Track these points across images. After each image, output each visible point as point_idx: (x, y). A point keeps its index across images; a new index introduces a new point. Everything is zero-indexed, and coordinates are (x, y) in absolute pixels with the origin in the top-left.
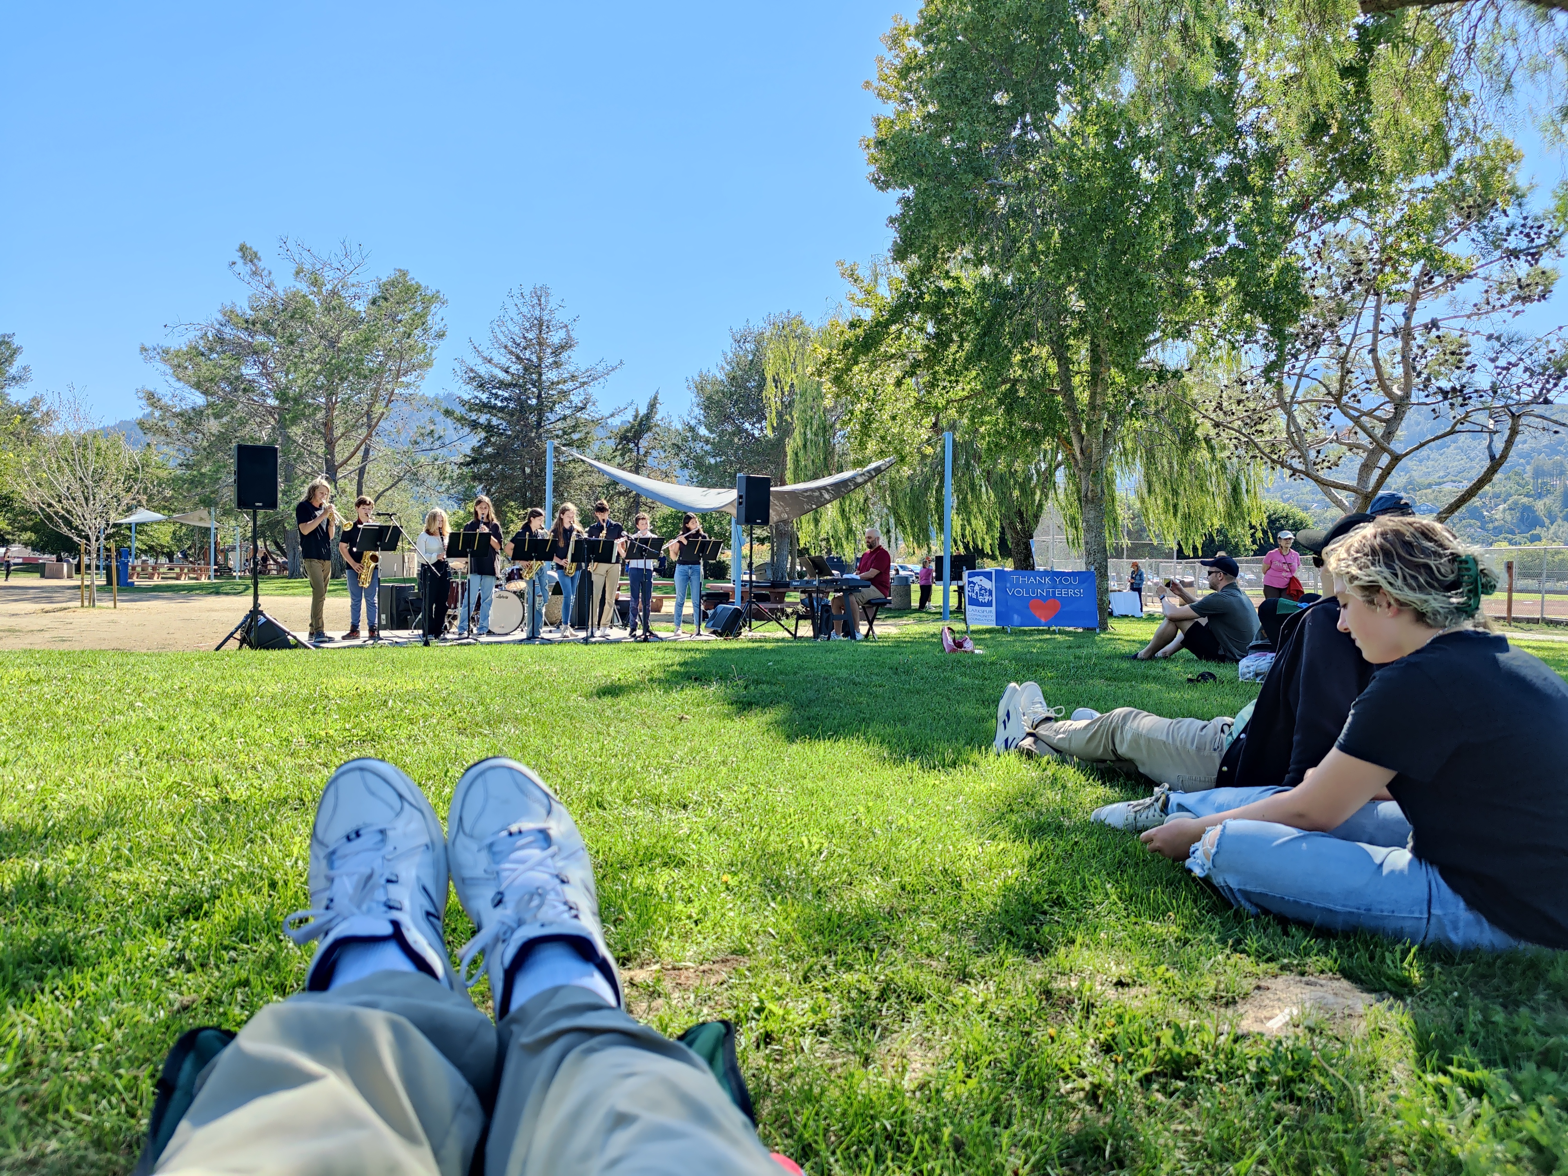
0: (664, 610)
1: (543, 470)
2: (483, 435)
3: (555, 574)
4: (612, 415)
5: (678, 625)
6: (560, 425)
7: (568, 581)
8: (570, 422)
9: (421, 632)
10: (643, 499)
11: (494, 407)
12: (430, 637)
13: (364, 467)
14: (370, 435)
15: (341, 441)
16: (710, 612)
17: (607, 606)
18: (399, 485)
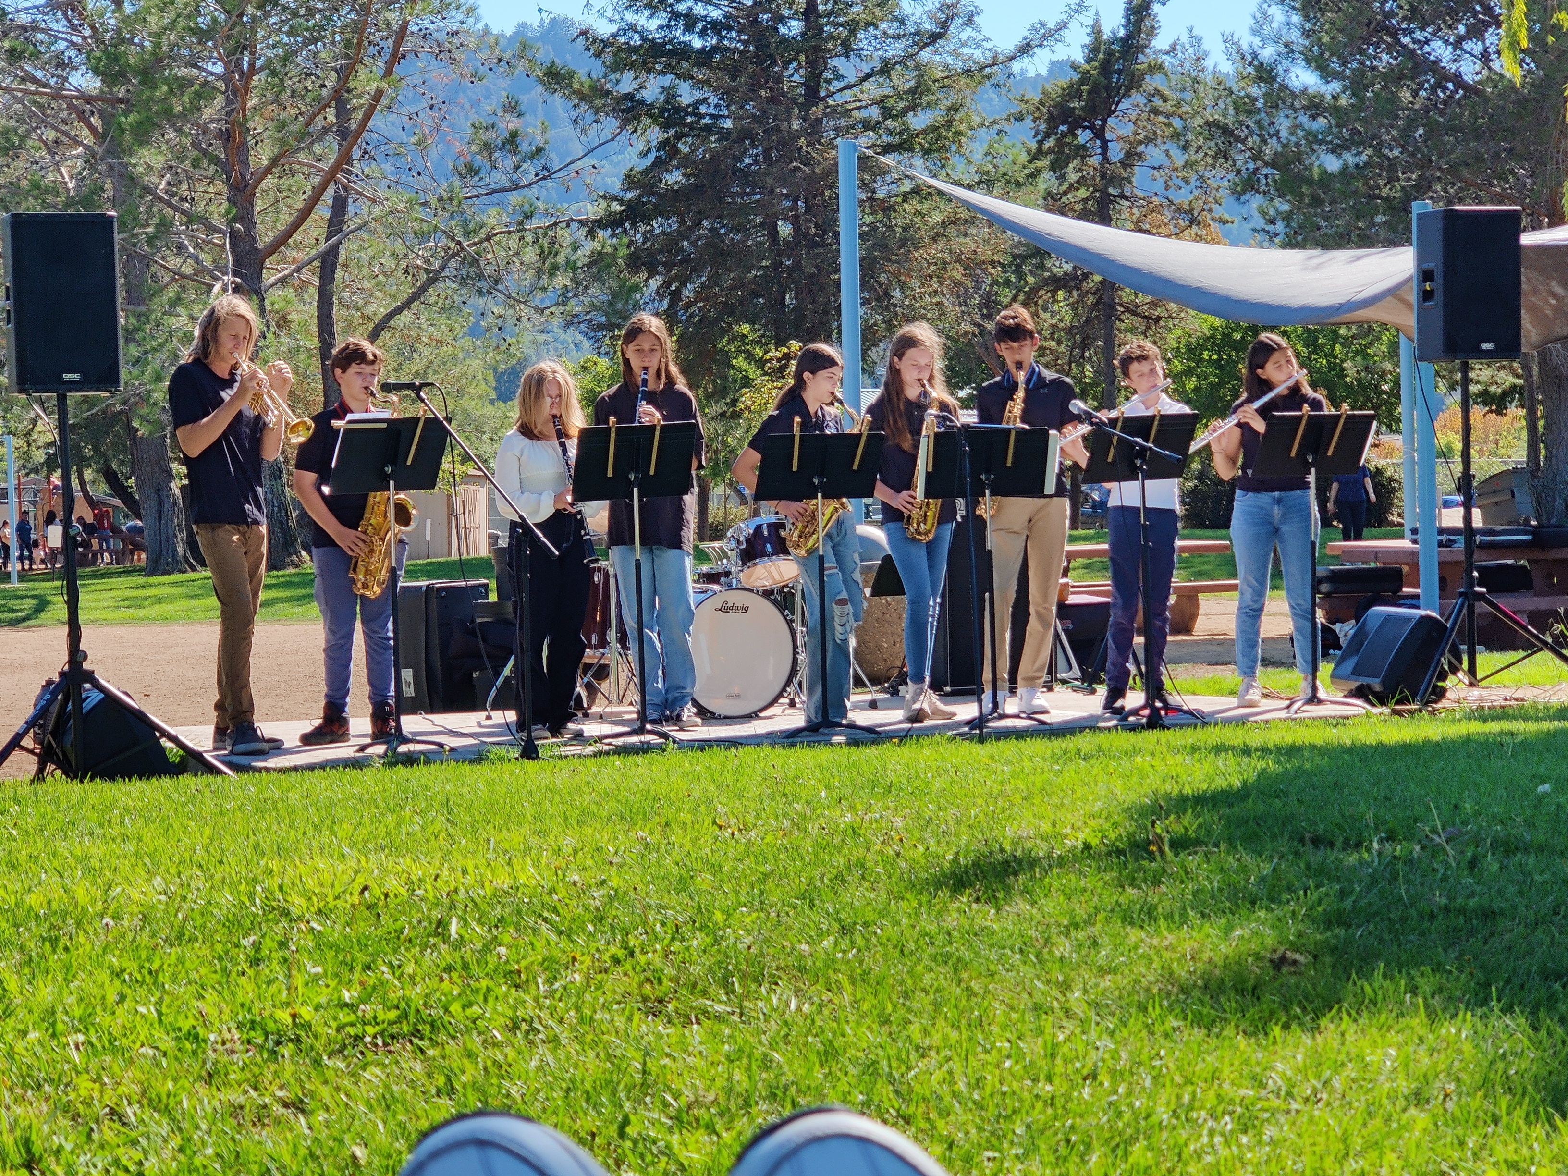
0: (1203, 626)
1: (829, 226)
2: (656, 134)
3: (878, 535)
4: (1025, 49)
5: (1249, 673)
6: (873, 89)
7: (920, 556)
8: (902, 79)
9: (511, 716)
10: (1126, 295)
11: (684, 52)
12: (538, 731)
13: (333, 251)
14: (345, 158)
15: (270, 181)
16: (1345, 630)
17: (1033, 625)
18: (431, 296)
